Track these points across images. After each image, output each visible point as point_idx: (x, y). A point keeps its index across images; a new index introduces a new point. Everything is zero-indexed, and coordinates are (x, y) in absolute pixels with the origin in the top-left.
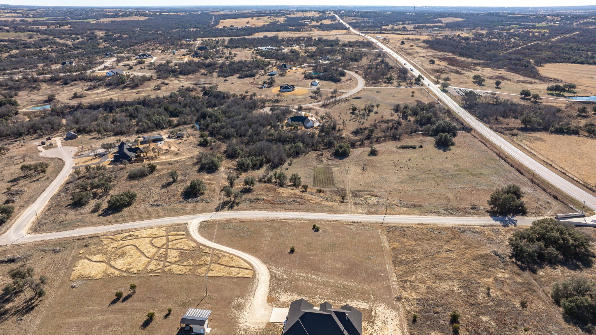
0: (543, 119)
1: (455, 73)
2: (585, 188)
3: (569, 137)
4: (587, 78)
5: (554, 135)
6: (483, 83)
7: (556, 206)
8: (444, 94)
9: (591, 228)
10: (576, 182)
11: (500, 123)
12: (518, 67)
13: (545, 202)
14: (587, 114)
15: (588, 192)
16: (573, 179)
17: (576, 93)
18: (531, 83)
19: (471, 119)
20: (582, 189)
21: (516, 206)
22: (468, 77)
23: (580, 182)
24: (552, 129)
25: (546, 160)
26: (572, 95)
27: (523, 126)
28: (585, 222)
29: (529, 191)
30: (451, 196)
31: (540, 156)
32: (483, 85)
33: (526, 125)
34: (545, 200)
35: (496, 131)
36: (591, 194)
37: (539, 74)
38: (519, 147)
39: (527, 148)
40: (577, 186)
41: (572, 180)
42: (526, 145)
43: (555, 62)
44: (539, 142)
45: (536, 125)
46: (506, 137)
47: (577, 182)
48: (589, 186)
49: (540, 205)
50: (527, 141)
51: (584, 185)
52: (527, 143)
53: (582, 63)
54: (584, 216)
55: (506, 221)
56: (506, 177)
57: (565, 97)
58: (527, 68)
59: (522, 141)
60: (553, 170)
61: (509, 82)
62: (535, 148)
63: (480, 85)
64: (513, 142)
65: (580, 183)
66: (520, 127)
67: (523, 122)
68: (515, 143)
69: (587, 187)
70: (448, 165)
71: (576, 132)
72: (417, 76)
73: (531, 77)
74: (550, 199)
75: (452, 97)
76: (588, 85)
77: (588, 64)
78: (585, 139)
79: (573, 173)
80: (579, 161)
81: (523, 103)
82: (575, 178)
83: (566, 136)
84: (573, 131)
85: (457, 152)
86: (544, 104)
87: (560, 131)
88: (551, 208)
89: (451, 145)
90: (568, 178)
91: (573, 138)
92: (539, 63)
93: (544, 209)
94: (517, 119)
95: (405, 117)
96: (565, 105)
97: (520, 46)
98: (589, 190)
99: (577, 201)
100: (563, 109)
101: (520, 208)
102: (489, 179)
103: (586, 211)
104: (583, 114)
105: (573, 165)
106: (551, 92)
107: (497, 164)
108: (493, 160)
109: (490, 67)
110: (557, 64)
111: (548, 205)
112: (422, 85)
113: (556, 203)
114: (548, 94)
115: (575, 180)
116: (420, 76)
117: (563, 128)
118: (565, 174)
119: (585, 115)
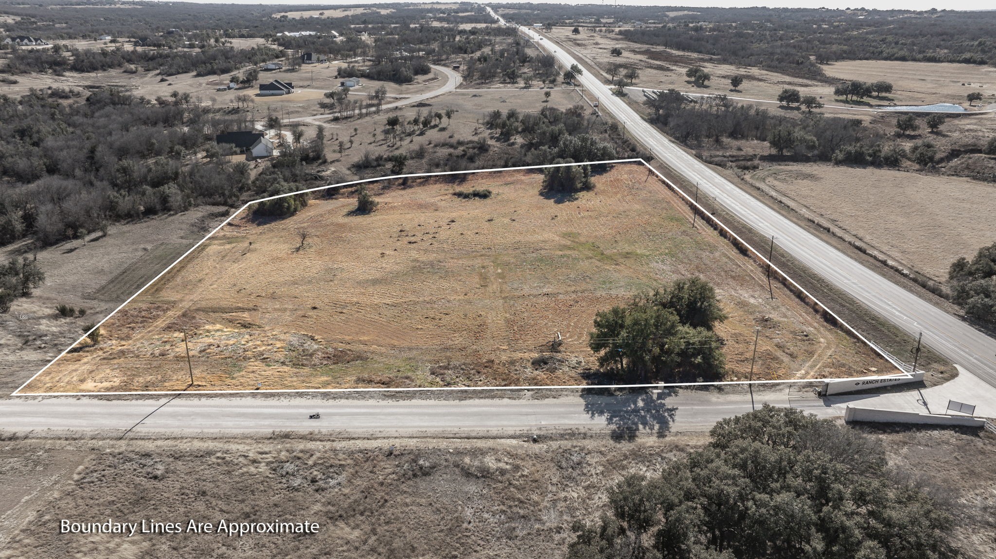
0: (819, 135)
1: (655, 68)
2: (920, 289)
3: (877, 171)
4: (913, 79)
5: (843, 169)
6: (706, 83)
7: (828, 347)
8: (617, 100)
9: (947, 434)
10: (892, 272)
11: (724, 147)
12: (784, 64)
13: (794, 333)
14: (916, 133)
15: (929, 301)
16: (884, 263)
17: (893, 100)
18: (806, 86)
19: (657, 140)
20: (911, 291)
21: (683, 354)
22: (680, 75)
23: (905, 272)
24: (841, 156)
25: (817, 219)
26: (886, 103)
27: (774, 151)
28: (923, 412)
29: (752, 301)
30: (496, 319)
31: (804, 211)
32: (707, 87)
33: (781, 150)
34: (798, 327)
35: (708, 162)
36: (936, 304)
37: (824, 75)
38: (755, 192)
39: (774, 194)
40: (897, 283)
41: (882, 266)
42: (773, 188)
43: (854, 59)
44: (806, 182)
45: (804, 151)
46: (728, 172)
47: (897, 270)
48: (931, 283)
49: (779, 346)
50: (776, 179)
51: (915, 280)
52: (776, 183)
53: (903, 59)
54: (917, 385)
55: (636, 411)
56: (696, 262)
57: (871, 106)
58: (801, 66)
59: (764, 180)
60: (833, 241)
61: (761, 83)
62: (792, 194)
63: (699, 86)
64: (741, 183)
65: (905, 276)
66: (766, 154)
67: (774, 144)
68: (746, 182)
69: (924, 286)
70: (547, 235)
71: (893, 162)
72: (569, 68)
73: (807, 78)
74: (813, 326)
75: (632, 103)
76: (916, 89)
77: (915, 60)
78: (914, 174)
79: (885, 248)
80: (900, 219)
81: (782, 113)
82: (890, 262)
83: (870, 170)
84: (887, 159)
85: (590, 204)
86: (826, 115)
87: (856, 160)
88: (811, 354)
89: (582, 189)
90: (872, 260)
91: (886, 174)
92: (825, 59)
93: (786, 359)
94: (764, 140)
95: (505, 136)
96: (871, 118)
97: (793, 39)
98: (931, 295)
99: (896, 328)
100: (865, 124)
101: (699, 359)
102: (645, 268)
103: (926, 366)
104: (907, 133)
105: (886, 229)
106: (844, 97)
107: (683, 228)
108: (677, 220)
109: (731, 64)
110: (858, 62)
111: (804, 346)
112: (575, 85)
113: (830, 336)
114: (837, 101)
115: (892, 267)
116: (574, 68)
117: (863, 153)
118: (864, 252)
119: (913, 133)
